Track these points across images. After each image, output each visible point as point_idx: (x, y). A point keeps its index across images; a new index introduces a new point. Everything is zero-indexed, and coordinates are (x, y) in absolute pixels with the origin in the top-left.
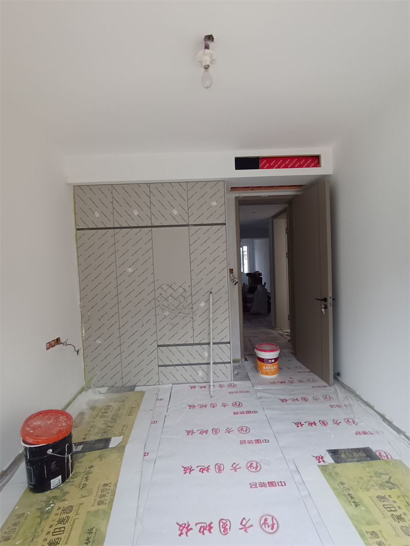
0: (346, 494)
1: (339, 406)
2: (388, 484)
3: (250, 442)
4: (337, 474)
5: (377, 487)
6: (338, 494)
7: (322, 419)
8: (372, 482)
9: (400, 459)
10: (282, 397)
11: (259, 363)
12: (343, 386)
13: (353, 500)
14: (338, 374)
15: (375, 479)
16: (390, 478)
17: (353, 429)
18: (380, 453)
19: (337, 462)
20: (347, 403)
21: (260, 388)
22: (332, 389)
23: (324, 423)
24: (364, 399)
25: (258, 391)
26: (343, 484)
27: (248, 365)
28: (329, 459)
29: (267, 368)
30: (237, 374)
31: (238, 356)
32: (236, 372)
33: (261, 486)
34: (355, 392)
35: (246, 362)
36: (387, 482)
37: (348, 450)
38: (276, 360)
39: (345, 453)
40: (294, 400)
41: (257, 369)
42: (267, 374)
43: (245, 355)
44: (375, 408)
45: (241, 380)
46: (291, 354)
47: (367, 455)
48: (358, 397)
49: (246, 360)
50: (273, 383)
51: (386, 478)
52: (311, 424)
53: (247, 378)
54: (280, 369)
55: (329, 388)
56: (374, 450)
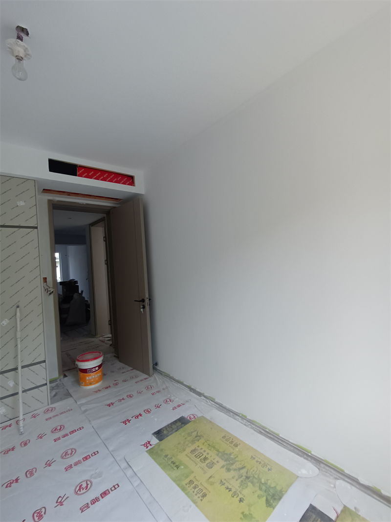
0: (170, 462)
1: (158, 392)
2: (196, 438)
3: (76, 464)
4: (162, 450)
5: (190, 445)
6: (164, 466)
7: (146, 408)
8: (187, 443)
9: (202, 415)
10: (108, 402)
11: (82, 374)
12: (161, 373)
13: (175, 465)
14: (156, 364)
15: (189, 438)
16: (197, 433)
17: (171, 405)
18: (190, 417)
19: (160, 440)
20: (164, 387)
21: (83, 401)
22: (152, 379)
23: (148, 411)
24: (177, 379)
25: (82, 404)
26: (166, 456)
27: (68, 381)
28: (155, 441)
29: (90, 378)
30: (55, 395)
31: (56, 374)
32: (54, 393)
33: (94, 503)
34: (169, 375)
35: (66, 378)
36: (196, 437)
37: (168, 425)
38: (100, 366)
39: (166, 429)
40: (120, 401)
41: (79, 382)
42: (91, 384)
43: (63, 371)
44: (184, 383)
45: (61, 399)
46: (114, 358)
47: (182, 422)
48: (172, 378)
49: (65, 376)
50: (98, 391)
51: (195, 434)
52: (137, 417)
53: (68, 395)
54: (104, 374)
55: (150, 378)
56: (186, 417)
